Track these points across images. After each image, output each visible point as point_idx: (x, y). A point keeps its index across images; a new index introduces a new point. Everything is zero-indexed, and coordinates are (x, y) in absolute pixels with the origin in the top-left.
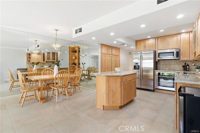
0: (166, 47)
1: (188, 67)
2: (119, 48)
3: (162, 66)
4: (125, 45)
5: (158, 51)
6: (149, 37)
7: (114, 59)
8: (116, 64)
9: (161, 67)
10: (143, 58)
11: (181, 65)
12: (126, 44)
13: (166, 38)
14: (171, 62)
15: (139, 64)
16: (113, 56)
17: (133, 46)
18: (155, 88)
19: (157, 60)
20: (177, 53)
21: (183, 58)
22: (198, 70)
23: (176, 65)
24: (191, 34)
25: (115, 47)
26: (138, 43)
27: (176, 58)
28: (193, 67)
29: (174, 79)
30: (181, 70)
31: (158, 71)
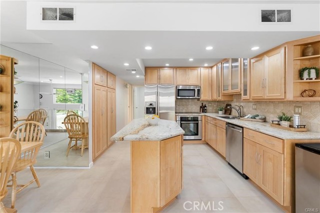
2: (115, 76)
4: (133, 72)
6: (167, 65)
7: (109, 96)
11: (198, 106)
13: (186, 70)
15: (155, 106)
16: (108, 90)
19: (176, 99)
20: (199, 90)
21: (203, 97)
22: (220, 112)
23: (194, 106)
24: (210, 69)
25: (110, 71)
26: (149, 71)
27: (198, 98)
28: (209, 108)
29: (197, 124)
30: (199, 111)
31: (180, 114)
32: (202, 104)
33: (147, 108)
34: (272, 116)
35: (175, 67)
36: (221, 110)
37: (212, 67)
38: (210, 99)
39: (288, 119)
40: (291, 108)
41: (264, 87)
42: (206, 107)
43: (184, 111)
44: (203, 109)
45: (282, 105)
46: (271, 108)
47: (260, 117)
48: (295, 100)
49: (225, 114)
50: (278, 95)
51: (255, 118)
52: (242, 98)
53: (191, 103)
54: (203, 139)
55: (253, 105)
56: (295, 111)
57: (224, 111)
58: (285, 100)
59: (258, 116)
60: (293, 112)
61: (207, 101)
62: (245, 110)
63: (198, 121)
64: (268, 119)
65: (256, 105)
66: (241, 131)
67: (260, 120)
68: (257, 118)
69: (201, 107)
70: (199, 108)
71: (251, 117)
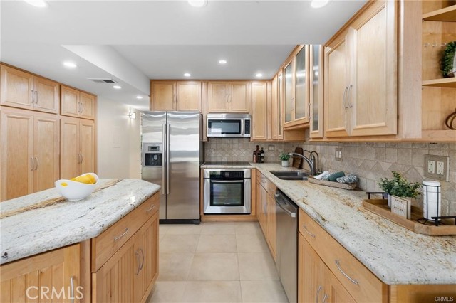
0: (225, 107)
1: (262, 155)
2: (95, 97)
3: (214, 152)
4: (117, 87)
5: (209, 115)
6: (187, 75)
7: (68, 130)
8: (80, 149)
9: (212, 155)
10: (172, 130)
11: (250, 150)
12: (119, 82)
13: (225, 86)
14: (233, 143)
15: (162, 150)
16: (65, 119)
17: (142, 93)
18: (202, 214)
19: (205, 139)
20: (247, 123)
21: (256, 135)
22: (284, 163)
23: (242, 150)
24: (269, 84)
25: (66, 83)
26: (157, 87)
27: (247, 135)
28: (270, 155)
29: (243, 184)
30: (251, 160)
31: (209, 166)
32: (258, 146)
33: (146, 154)
34: (371, 176)
35: (205, 80)
36: (284, 160)
37: (271, 80)
38: (269, 138)
39: (409, 191)
40: (417, 161)
41: (348, 107)
42: (262, 152)
43: (225, 160)
44: (259, 156)
45: (394, 151)
46: (370, 158)
47: (347, 178)
48: (428, 139)
49: (293, 166)
50: (380, 125)
51: (336, 181)
52: (311, 136)
53: (236, 146)
54: (253, 213)
55: (337, 149)
56: (426, 168)
57: (291, 160)
58: (399, 139)
59: (342, 175)
60: (421, 171)
61: (265, 142)
62: (323, 160)
63: (243, 179)
64: (363, 184)
65: (341, 150)
66: (294, 215)
67: (346, 186)
68: (340, 180)
69: (255, 153)
70: (251, 155)
71: (327, 176)
